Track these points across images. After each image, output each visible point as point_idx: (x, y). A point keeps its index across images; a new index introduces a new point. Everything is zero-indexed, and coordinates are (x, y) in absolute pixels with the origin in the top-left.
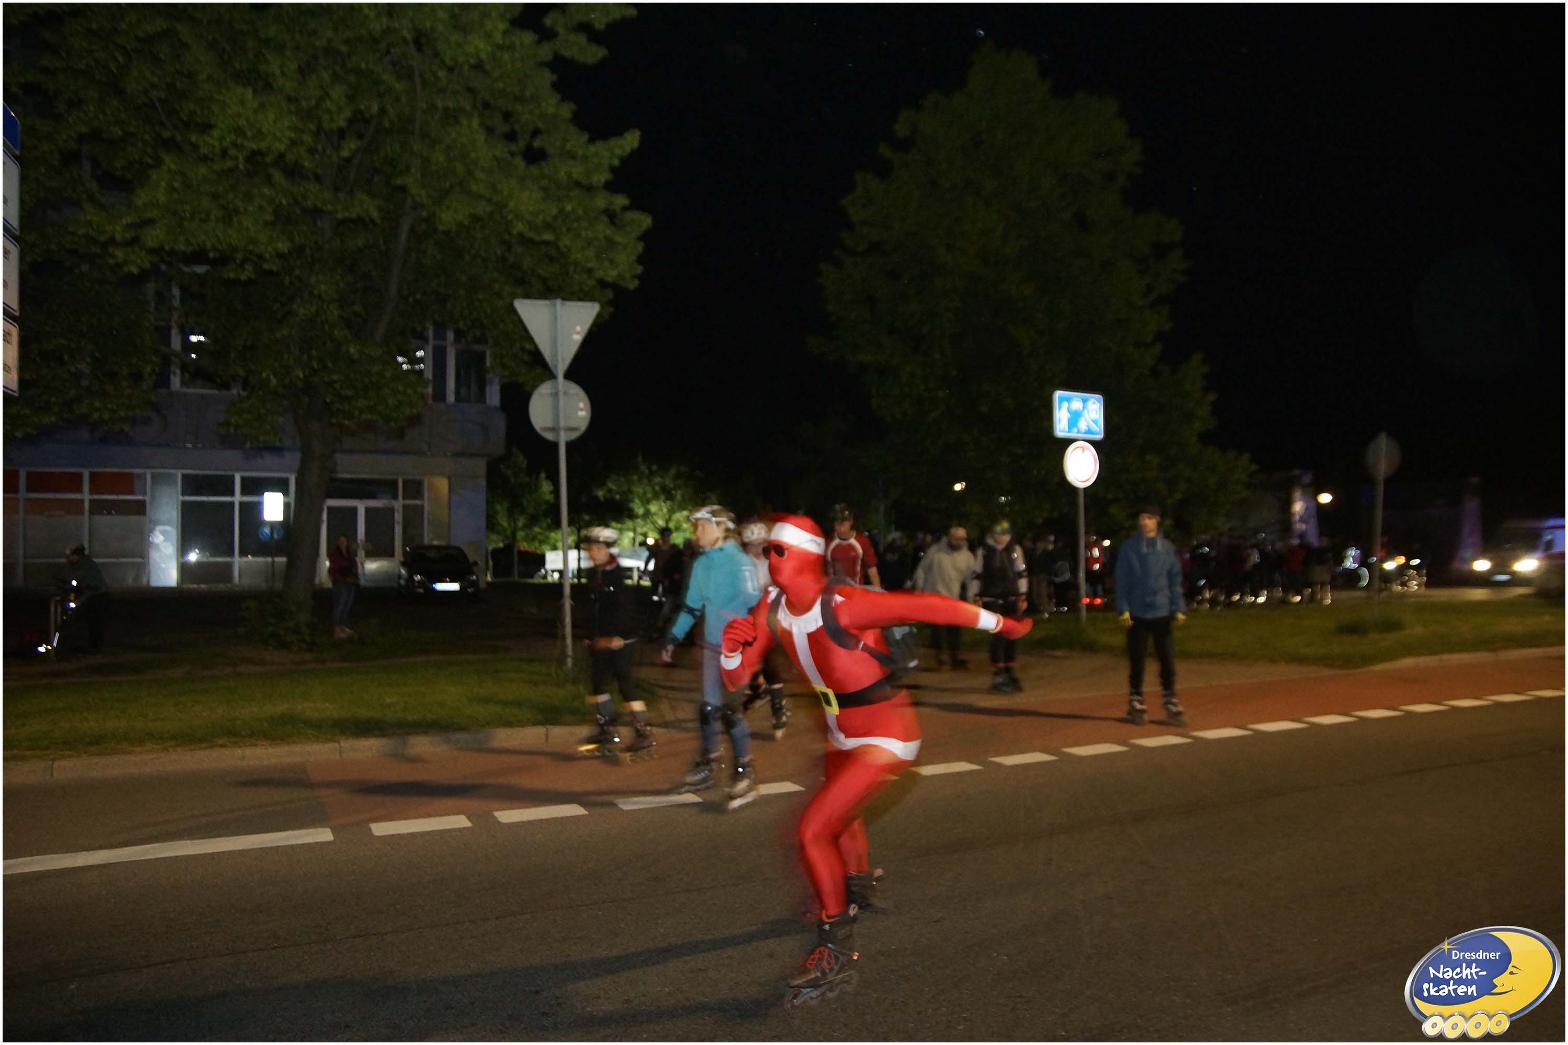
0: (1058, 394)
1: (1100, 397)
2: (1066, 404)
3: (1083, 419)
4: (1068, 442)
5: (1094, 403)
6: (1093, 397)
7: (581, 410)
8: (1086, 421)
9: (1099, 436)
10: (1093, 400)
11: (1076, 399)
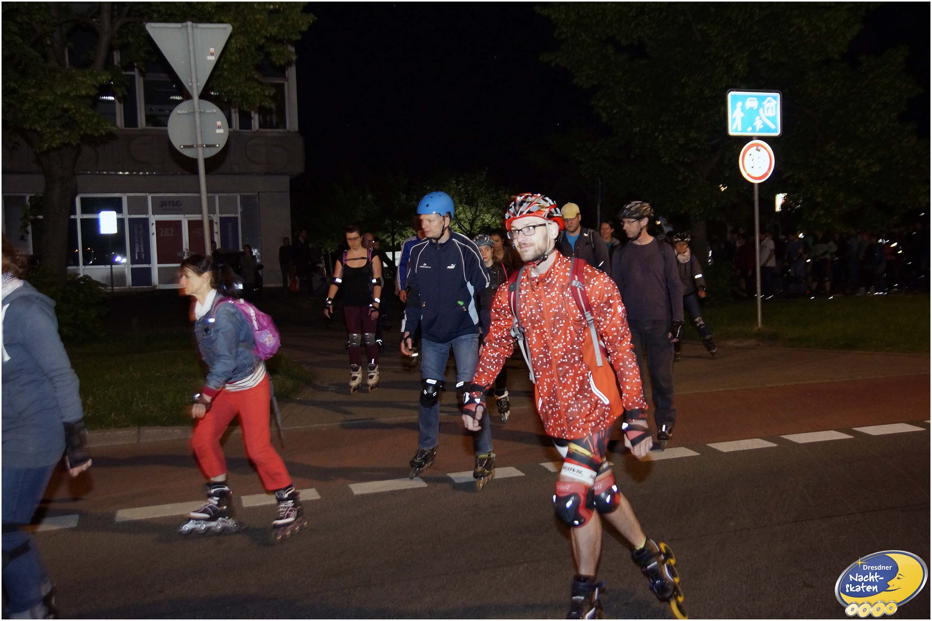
0: (731, 95)
1: (778, 95)
2: (739, 104)
3: (758, 118)
4: (743, 140)
5: (769, 101)
6: (770, 97)
7: (219, 128)
8: (760, 119)
9: (777, 133)
10: (768, 99)
11: (749, 98)
